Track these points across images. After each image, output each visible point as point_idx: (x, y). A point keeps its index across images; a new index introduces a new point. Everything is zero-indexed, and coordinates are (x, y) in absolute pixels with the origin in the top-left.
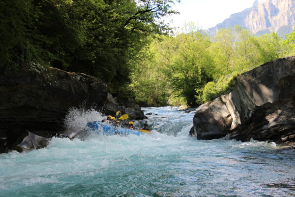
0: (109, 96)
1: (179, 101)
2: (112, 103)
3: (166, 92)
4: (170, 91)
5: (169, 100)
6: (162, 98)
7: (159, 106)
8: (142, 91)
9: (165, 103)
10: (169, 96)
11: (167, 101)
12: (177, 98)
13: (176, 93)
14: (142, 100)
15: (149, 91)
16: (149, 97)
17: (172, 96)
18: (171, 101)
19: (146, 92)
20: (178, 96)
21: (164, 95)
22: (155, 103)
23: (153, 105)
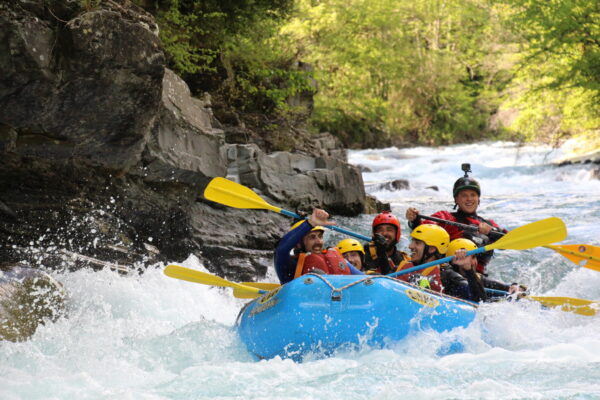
0: (174, 89)
1: (560, 112)
2: (186, 125)
3: (487, 62)
4: (508, 59)
5: (505, 107)
6: (464, 96)
7: (444, 143)
8: (354, 59)
9: (482, 127)
10: (502, 82)
11: (494, 112)
12: (548, 95)
13: (545, 67)
14: (355, 108)
15: (390, 57)
16: (393, 94)
17: (522, 84)
18: (515, 109)
19: (373, 62)
20: (553, 86)
21: (474, 80)
22: (422, 125)
23: (413, 138)
